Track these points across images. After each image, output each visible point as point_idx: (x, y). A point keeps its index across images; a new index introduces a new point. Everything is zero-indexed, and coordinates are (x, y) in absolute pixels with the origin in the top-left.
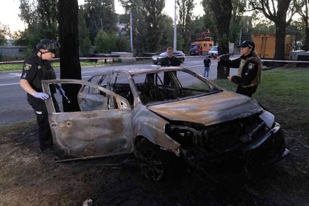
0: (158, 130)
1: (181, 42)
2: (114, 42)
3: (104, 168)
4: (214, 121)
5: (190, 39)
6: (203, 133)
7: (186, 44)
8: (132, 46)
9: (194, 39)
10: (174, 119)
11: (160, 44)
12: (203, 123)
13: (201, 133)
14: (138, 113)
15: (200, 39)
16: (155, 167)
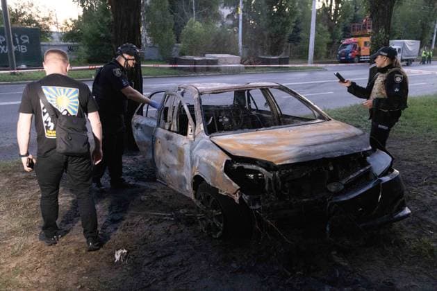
0: (217, 167)
1: (325, 39)
2: (212, 38)
3: (152, 217)
4: (289, 159)
5: (341, 33)
6: (274, 175)
7: (334, 42)
8: (240, 43)
9: (347, 33)
10: (237, 155)
11: (288, 42)
12: (273, 161)
13: (272, 175)
14: (198, 146)
15: (357, 33)
16: (214, 219)
